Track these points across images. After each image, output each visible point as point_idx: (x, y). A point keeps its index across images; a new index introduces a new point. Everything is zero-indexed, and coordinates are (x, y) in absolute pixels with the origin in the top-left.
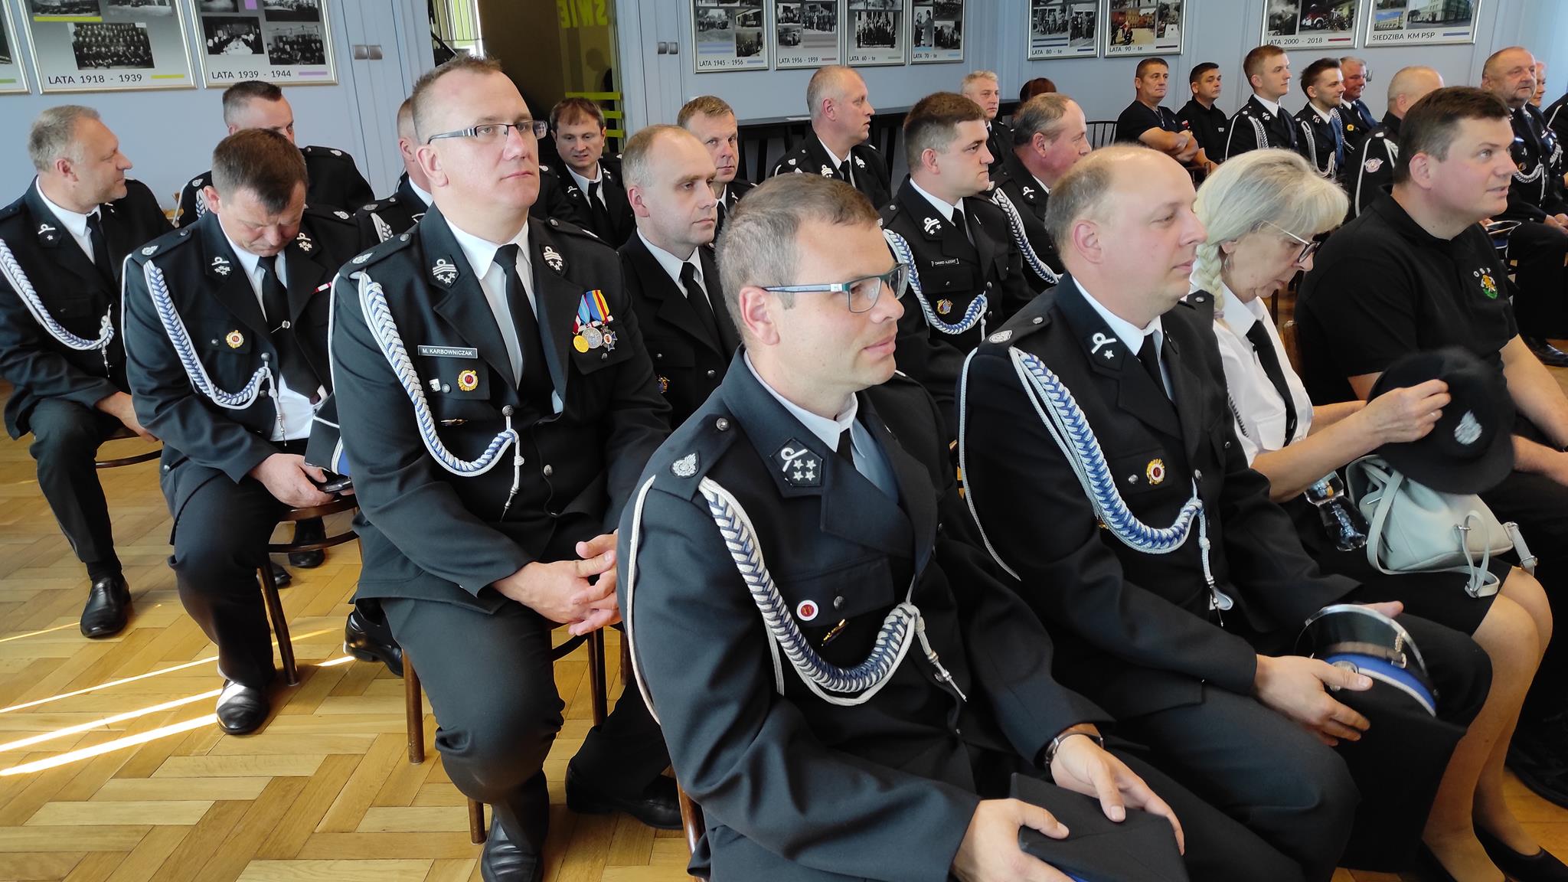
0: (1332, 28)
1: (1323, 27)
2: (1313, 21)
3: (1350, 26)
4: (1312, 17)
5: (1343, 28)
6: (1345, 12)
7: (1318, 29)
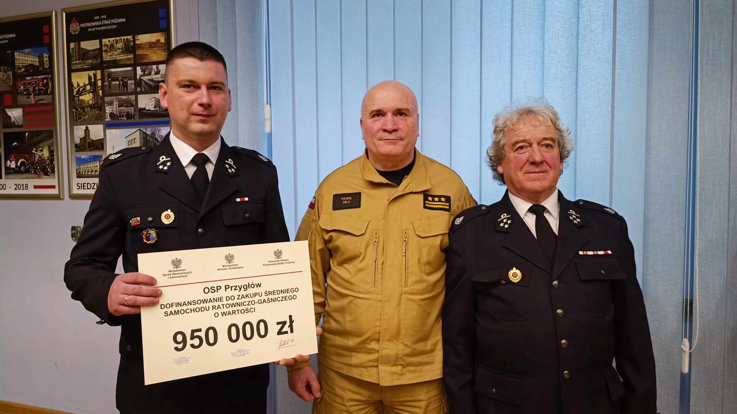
0: (36, 173)
1: (27, 171)
2: (16, 163)
3: (53, 172)
4: (15, 158)
5: (46, 174)
6: (46, 154)
7: (22, 173)
